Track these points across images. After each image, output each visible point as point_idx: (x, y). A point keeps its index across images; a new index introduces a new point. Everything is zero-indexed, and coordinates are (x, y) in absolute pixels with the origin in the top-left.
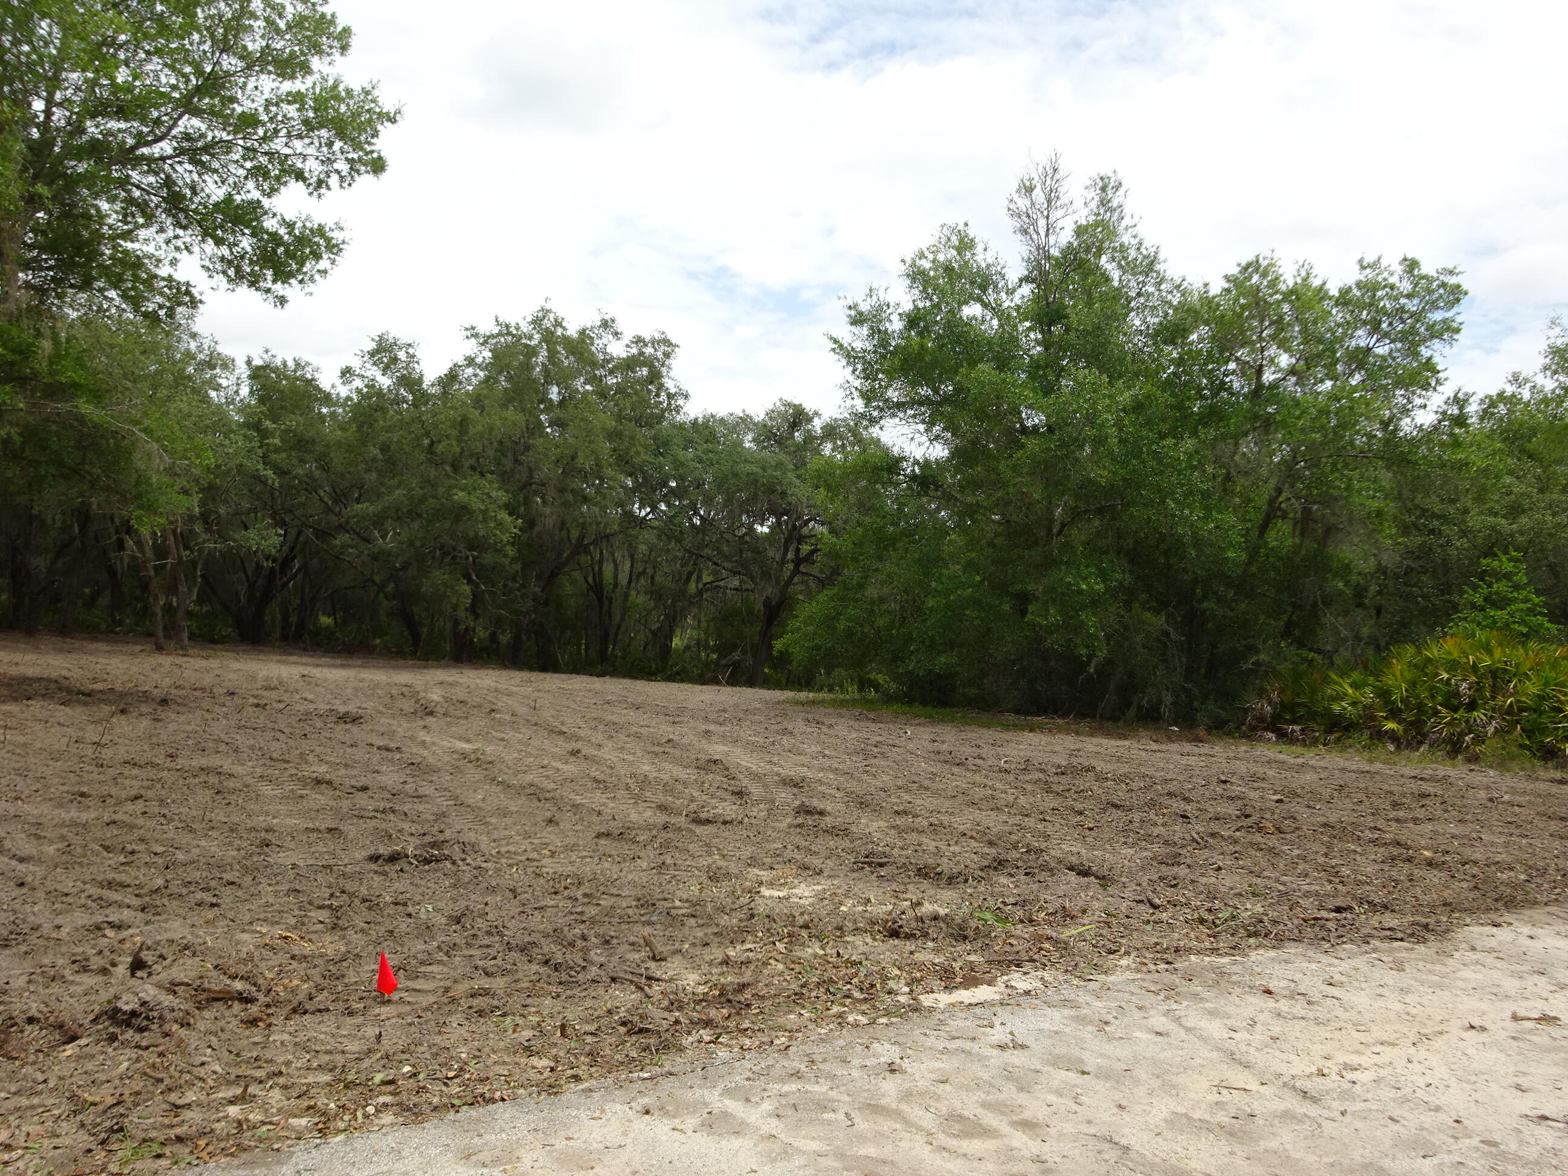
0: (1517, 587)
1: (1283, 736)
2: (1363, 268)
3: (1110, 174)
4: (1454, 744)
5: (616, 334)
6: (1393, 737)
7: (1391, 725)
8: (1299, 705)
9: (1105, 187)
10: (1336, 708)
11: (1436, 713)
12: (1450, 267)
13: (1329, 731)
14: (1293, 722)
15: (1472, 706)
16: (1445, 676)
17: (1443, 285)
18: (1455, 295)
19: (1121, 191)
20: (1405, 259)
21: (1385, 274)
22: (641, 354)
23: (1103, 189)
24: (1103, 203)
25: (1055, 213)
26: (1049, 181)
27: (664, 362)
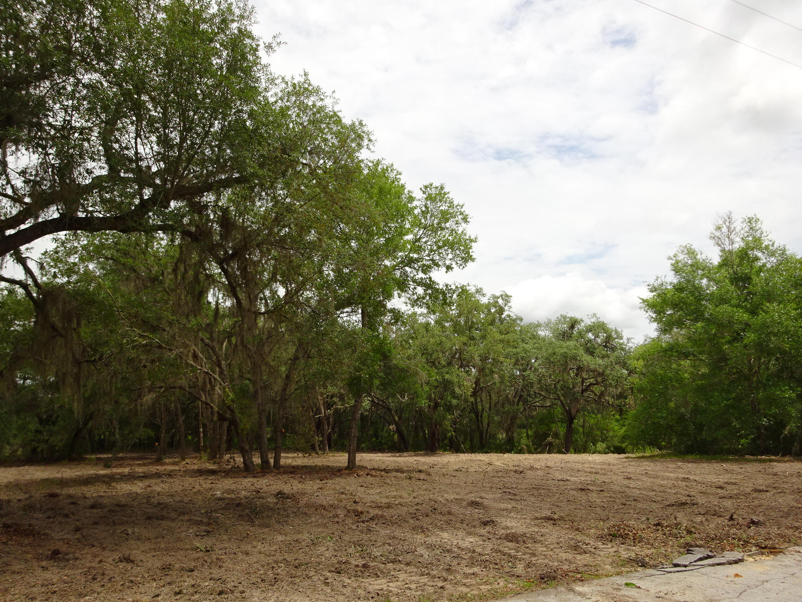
3: (754, 216)
5: (483, 295)
19: (759, 223)
22: (497, 302)
23: (750, 222)
24: (751, 228)
25: (732, 236)
26: (727, 224)
27: (505, 305)
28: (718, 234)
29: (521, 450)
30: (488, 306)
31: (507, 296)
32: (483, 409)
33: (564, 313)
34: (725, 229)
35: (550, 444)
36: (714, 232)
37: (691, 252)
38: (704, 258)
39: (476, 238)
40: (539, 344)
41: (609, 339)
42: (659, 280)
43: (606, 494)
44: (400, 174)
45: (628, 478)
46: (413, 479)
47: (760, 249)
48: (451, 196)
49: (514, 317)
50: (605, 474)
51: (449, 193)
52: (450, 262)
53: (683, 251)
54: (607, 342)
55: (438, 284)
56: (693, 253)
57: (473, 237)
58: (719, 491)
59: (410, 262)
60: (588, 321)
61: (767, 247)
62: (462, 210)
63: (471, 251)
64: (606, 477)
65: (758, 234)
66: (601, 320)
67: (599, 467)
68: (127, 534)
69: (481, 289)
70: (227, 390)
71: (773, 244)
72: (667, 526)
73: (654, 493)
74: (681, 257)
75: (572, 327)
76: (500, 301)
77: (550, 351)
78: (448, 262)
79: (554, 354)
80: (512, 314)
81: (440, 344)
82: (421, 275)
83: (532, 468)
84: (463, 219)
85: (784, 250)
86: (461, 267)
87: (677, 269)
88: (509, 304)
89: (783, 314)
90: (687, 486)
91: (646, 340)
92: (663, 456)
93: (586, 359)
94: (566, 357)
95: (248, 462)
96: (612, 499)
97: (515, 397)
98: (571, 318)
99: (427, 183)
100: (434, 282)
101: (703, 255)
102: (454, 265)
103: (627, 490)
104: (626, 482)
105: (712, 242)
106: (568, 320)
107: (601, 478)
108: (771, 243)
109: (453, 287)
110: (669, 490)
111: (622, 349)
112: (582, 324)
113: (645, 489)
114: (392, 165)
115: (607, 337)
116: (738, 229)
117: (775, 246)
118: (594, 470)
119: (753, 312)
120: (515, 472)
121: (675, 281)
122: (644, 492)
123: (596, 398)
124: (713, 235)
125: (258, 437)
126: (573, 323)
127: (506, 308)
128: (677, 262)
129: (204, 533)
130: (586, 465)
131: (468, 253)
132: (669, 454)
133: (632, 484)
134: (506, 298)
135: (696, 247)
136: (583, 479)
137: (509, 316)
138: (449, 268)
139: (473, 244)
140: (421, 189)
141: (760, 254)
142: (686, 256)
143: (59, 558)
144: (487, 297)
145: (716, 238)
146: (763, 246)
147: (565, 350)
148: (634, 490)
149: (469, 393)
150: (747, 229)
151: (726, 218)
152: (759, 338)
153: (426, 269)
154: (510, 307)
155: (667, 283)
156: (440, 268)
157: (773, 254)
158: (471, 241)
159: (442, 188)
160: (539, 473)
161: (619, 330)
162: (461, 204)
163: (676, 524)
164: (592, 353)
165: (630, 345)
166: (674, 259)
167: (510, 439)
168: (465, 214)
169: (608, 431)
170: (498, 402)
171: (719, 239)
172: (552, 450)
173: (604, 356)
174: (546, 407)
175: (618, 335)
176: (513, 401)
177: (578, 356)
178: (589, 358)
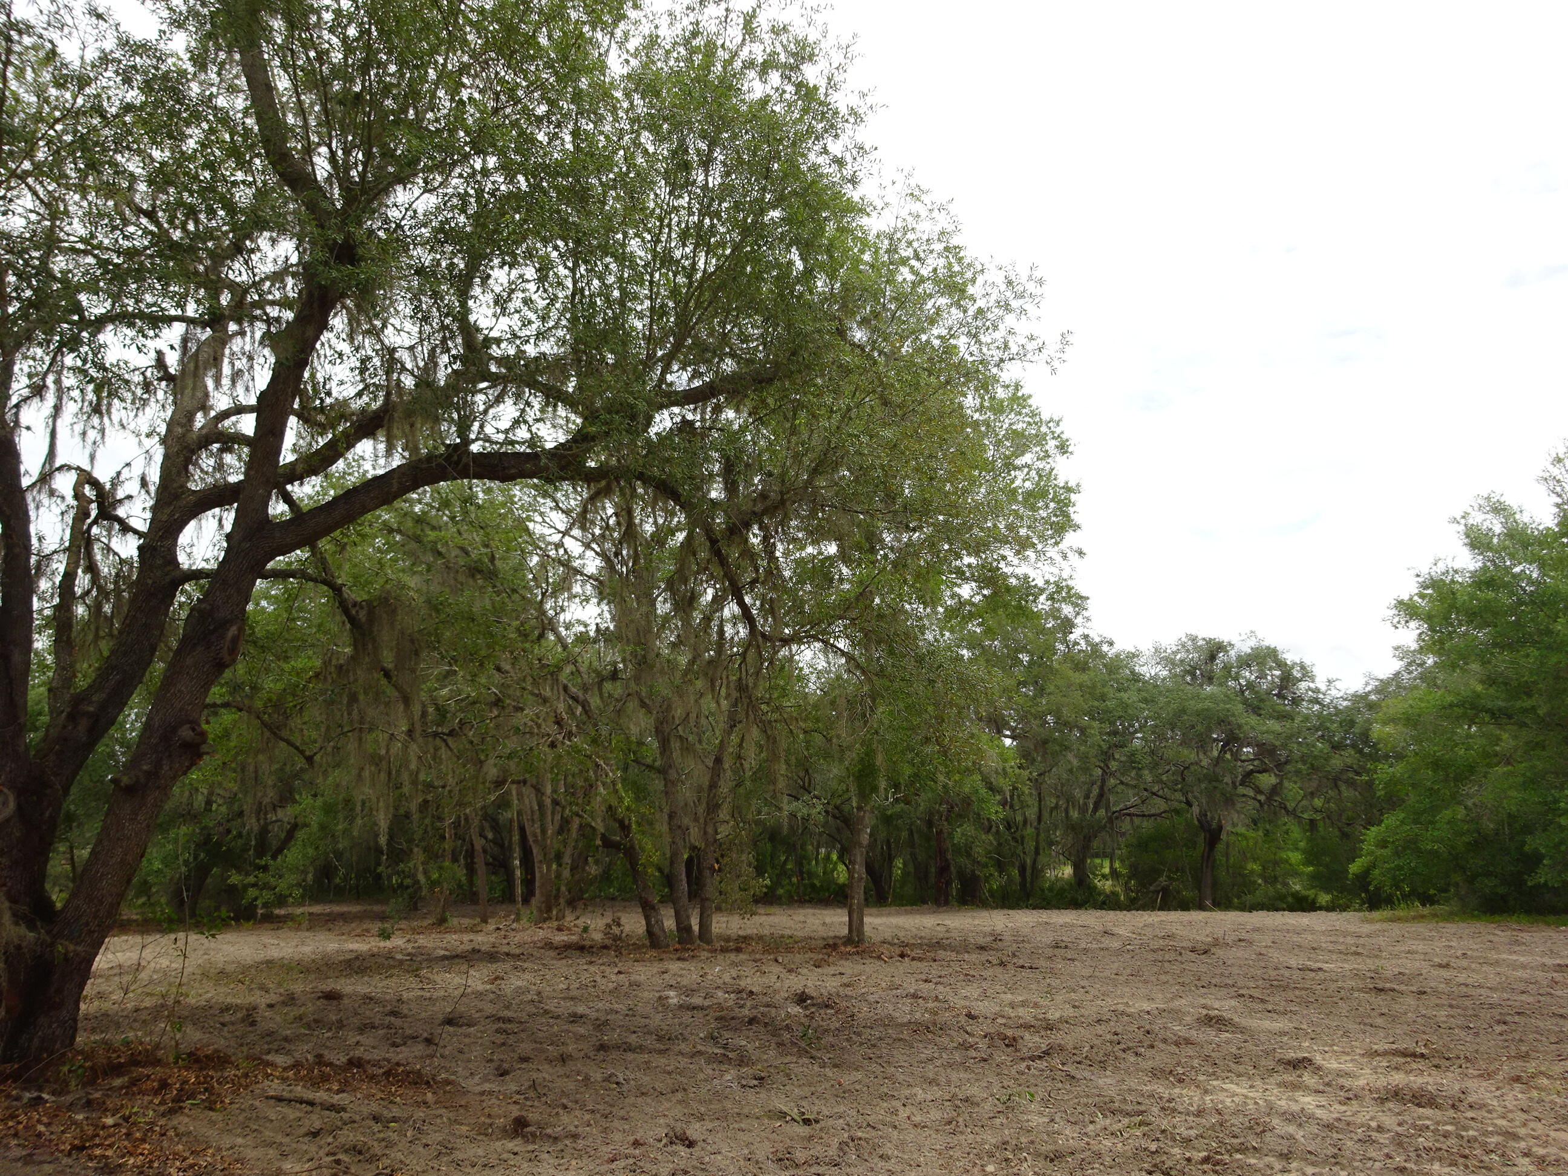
22: (1061, 609)
28: (1555, 471)
29: (1104, 903)
30: (1042, 618)
31: (1079, 596)
33: (1191, 631)
35: (1165, 890)
36: (1551, 468)
37: (1499, 509)
38: (1527, 520)
39: (1078, 485)
40: (1147, 691)
41: (1287, 680)
42: (1440, 565)
48: (1035, 402)
49: (1097, 640)
51: (1030, 396)
53: (1480, 506)
54: (1282, 688)
56: (1506, 509)
57: (1072, 483)
60: (1244, 646)
62: (1058, 431)
63: (1071, 510)
64: (1386, 962)
66: (1266, 643)
68: (617, 1083)
70: (619, 786)
74: (1477, 518)
75: (1212, 657)
76: (1068, 607)
77: (1173, 705)
79: (1183, 711)
80: (1091, 634)
84: (1059, 448)
87: (1477, 541)
88: (1084, 614)
91: (1367, 684)
93: (1249, 722)
94: (1207, 717)
95: (656, 929)
97: (1088, 797)
98: (1209, 642)
100: (998, 573)
101: (1525, 514)
105: (1542, 489)
106: (1200, 643)
111: (1316, 701)
112: (1232, 653)
115: (1282, 678)
121: (1472, 569)
123: (1262, 798)
124: (1545, 474)
125: (669, 880)
126: (1214, 649)
127: (1079, 620)
128: (1472, 528)
129: (756, 1082)
131: (1067, 516)
132: (1451, 913)
134: (1078, 600)
135: (1511, 500)
137: (1086, 637)
139: (1073, 497)
142: (1490, 516)
143: (533, 1135)
145: (1552, 481)
147: (1208, 704)
154: (1088, 619)
155: (1456, 571)
158: (1068, 489)
159: (1017, 386)
161: (1307, 662)
162: (1056, 418)
164: (1256, 710)
165: (1334, 692)
166: (1463, 521)
167: (1081, 878)
168: (1064, 437)
169: (1276, 863)
170: (1057, 807)
171: (1558, 481)
172: (1169, 901)
173: (1282, 716)
174: (1150, 816)
175: (1307, 673)
176: (1085, 804)
177: (1233, 715)
178: (1253, 720)
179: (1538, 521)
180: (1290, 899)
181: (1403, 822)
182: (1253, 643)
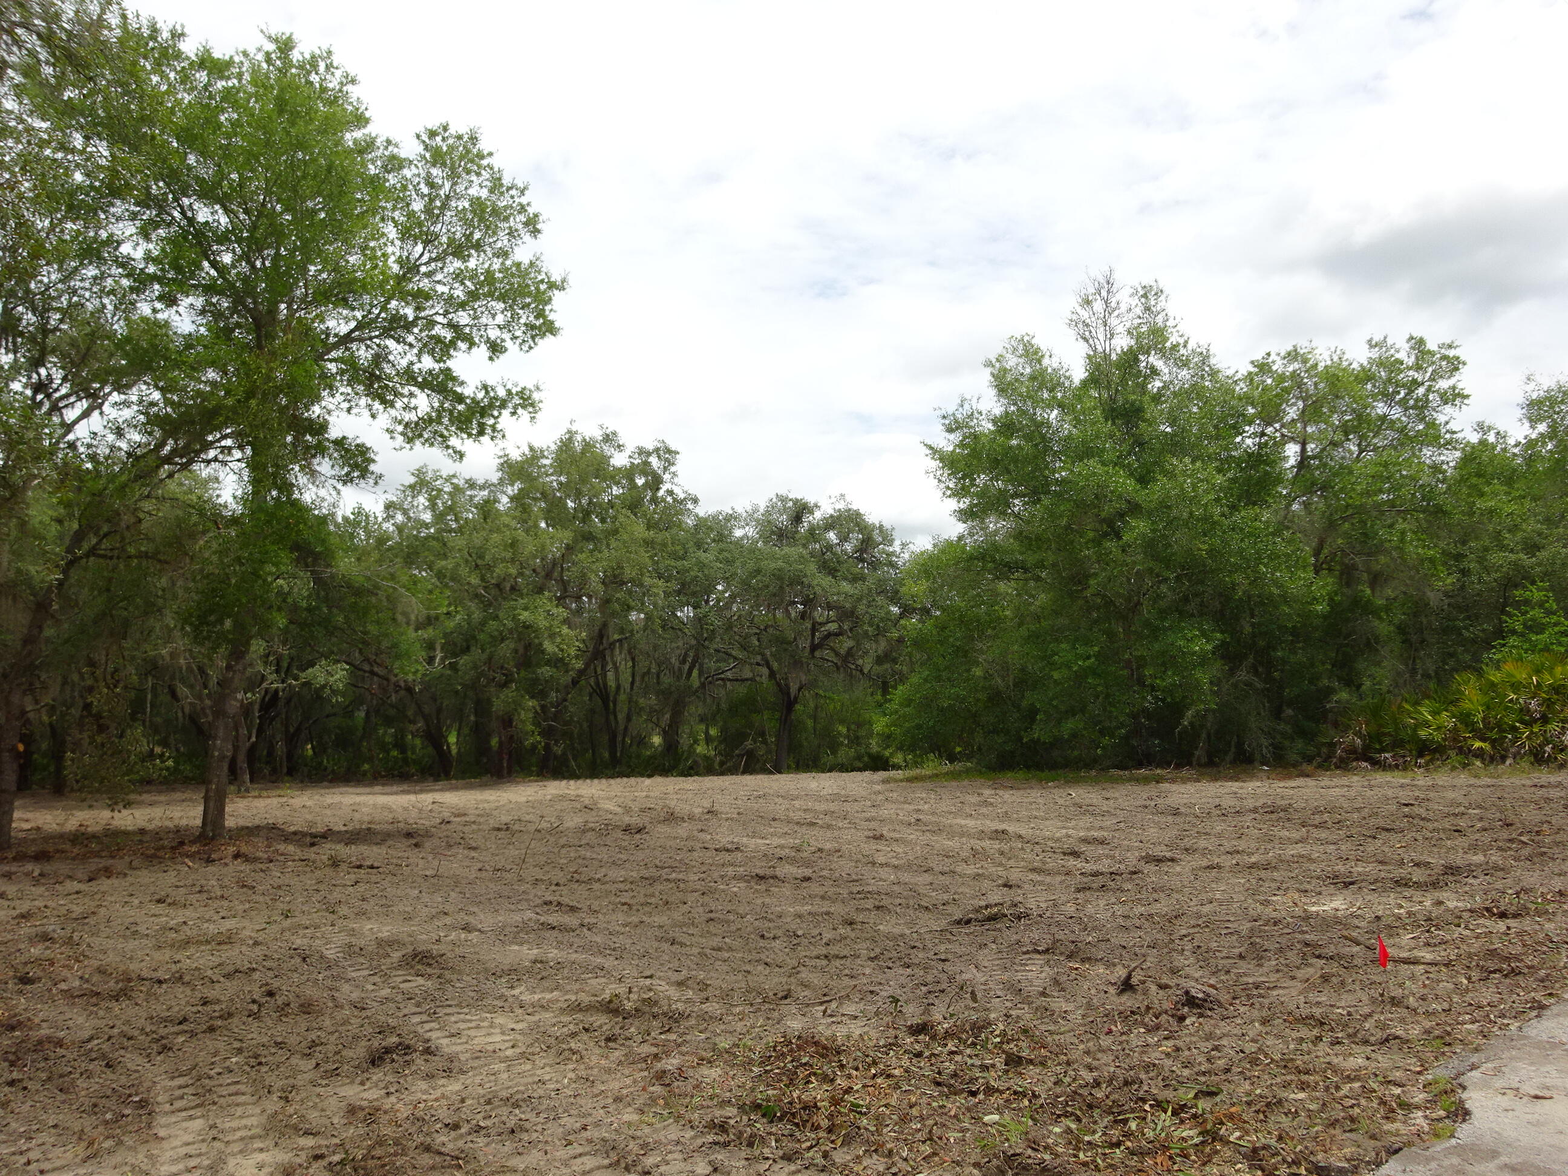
0: (1549, 613)
1: (1378, 765)
2: (1371, 346)
3: (1153, 284)
4: (1536, 756)
5: (619, 447)
6: (1480, 754)
7: (1478, 744)
8: (1385, 734)
9: (1148, 294)
10: (1423, 733)
11: (1514, 729)
12: (1448, 341)
13: (1421, 755)
14: (1383, 750)
15: (1545, 720)
16: (1512, 696)
17: (1444, 358)
18: (1455, 365)
19: (1162, 298)
20: (1411, 338)
21: (1392, 351)
22: (647, 463)
23: (1145, 296)
24: (1148, 309)
25: (1113, 321)
26: (1104, 293)
27: (665, 469)
28: (1084, 314)
29: (691, 768)
30: (629, 473)
31: (668, 451)
32: (618, 687)
33: (783, 492)
34: (1098, 306)
35: (750, 754)
36: (1079, 309)
37: (1031, 353)
38: (1055, 365)
39: (564, 281)
40: (730, 552)
41: (867, 543)
42: (966, 406)
43: (815, 888)
44: (353, 81)
45: (875, 838)
46: (344, 867)
47: (1163, 353)
48: (496, 162)
49: (682, 496)
50: (829, 827)
51: (490, 154)
52: (497, 332)
53: (1015, 349)
54: (863, 550)
55: (462, 383)
56: (1036, 353)
57: (556, 277)
58: (1072, 862)
59: (396, 326)
60: (826, 508)
61: (1175, 347)
62: (524, 200)
63: (550, 309)
64: (829, 834)
65: (1160, 319)
66: (854, 507)
67: (822, 807)
69: (614, 434)
71: (1186, 342)
72: (948, 1035)
73: (927, 878)
74: (1012, 361)
75: (797, 518)
76: (654, 461)
77: (751, 565)
78: (494, 333)
79: (758, 571)
80: (677, 490)
81: (512, 545)
82: (427, 363)
83: (671, 817)
84: (526, 224)
85: (1205, 358)
86: (525, 347)
87: (1004, 385)
88: (673, 469)
89: (1202, 481)
90: (1002, 853)
91: (936, 544)
92: (955, 776)
93: (822, 582)
94: (780, 578)
96: (826, 906)
97: (684, 662)
98: (796, 502)
99: (434, 124)
100: (454, 379)
101: (1054, 359)
102: (508, 344)
103: (867, 872)
104: (869, 847)
105: (1072, 333)
106: (790, 504)
107: (818, 839)
108: (1181, 341)
109: (502, 393)
110: (961, 868)
111: (891, 564)
112: (818, 515)
113: (909, 866)
114: (329, 53)
115: (863, 541)
116: (1124, 307)
117: (1190, 346)
118: (809, 817)
119: (1143, 480)
120: (627, 829)
121: (998, 411)
122: (906, 877)
123: (839, 661)
124: (1075, 317)
126: (801, 510)
128: (1005, 371)
130: (797, 803)
131: (541, 314)
132: (967, 771)
133: (883, 853)
134: (667, 454)
135: (1041, 342)
136: (776, 841)
137: (670, 493)
138: (496, 349)
139: (556, 294)
140: (418, 136)
141: (1159, 364)
142: (1021, 360)
144: (628, 452)
145: (1080, 326)
146: (1168, 345)
147: (780, 563)
148: (883, 873)
149: (573, 652)
150: (1138, 311)
151: (1103, 281)
152: (1154, 531)
153: (442, 349)
154: (674, 474)
155: (980, 413)
156: (475, 350)
157: (1185, 364)
158: (552, 286)
159: (474, 139)
160: (682, 830)
161: (887, 526)
162: (521, 185)
163: (974, 1025)
164: (832, 572)
165: (906, 555)
166: (998, 365)
167: (671, 746)
168: (531, 211)
169: (859, 725)
170: (649, 672)
171: (1087, 325)
172: (751, 765)
173: (856, 579)
174: (743, 680)
175: (887, 538)
176: (680, 669)
177: (805, 576)
178: (826, 581)
179: (1066, 367)
180: (866, 759)
181: (926, 680)
182: (841, 506)
